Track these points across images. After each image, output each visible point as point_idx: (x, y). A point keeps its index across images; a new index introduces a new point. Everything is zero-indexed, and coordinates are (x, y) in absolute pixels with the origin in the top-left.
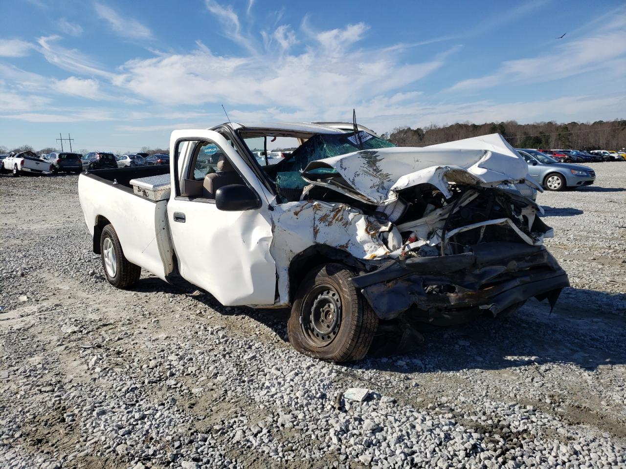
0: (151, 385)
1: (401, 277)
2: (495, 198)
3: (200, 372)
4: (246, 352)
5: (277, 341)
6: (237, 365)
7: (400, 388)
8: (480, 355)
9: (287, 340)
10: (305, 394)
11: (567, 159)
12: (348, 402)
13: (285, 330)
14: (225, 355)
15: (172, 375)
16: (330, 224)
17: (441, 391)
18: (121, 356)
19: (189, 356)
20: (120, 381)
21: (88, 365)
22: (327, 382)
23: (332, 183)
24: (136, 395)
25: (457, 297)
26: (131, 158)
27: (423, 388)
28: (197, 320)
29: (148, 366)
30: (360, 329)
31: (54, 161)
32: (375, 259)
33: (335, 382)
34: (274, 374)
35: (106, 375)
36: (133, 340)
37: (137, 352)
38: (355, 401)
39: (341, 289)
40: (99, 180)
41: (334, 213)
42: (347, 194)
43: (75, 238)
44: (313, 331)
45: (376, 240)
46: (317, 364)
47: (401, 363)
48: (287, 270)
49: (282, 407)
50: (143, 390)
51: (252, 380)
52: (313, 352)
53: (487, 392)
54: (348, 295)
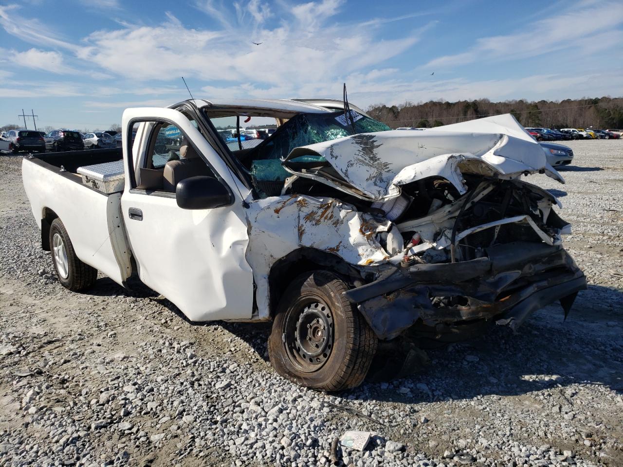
0: (99, 432)
1: (404, 288)
2: (512, 192)
3: (162, 409)
4: (218, 377)
5: (255, 361)
6: (208, 397)
7: (407, 426)
8: (493, 374)
9: (267, 359)
10: (292, 440)
11: (539, 137)
12: (345, 451)
13: (265, 346)
14: (193, 382)
15: (127, 414)
16: (318, 223)
17: (456, 428)
18: (65, 386)
19: (150, 386)
20: (59, 427)
21: (21, 402)
22: (318, 422)
23: (320, 175)
24: (78, 449)
25: (470, 310)
26: (98, 137)
27: (434, 425)
28: (161, 333)
29: (98, 402)
30: (357, 353)
31: (14, 139)
32: (371, 265)
33: (328, 420)
34: (253, 412)
35: (42, 418)
36: (82, 363)
37: (86, 381)
38: (354, 450)
39: (333, 304)
40: (44, 166)
41: (322, 210)
42: (338, 188)
43: (27, 229)
44: (298, 350)
45: (372, 242)
46: (305, 395)
47: (404, 390)
48: (267, 278)
49: (265, 463)
50: (87, 440)
51: (226, 421)
52: (299, 378)
53: (511, 429)
54: (341, 312)
